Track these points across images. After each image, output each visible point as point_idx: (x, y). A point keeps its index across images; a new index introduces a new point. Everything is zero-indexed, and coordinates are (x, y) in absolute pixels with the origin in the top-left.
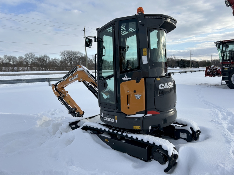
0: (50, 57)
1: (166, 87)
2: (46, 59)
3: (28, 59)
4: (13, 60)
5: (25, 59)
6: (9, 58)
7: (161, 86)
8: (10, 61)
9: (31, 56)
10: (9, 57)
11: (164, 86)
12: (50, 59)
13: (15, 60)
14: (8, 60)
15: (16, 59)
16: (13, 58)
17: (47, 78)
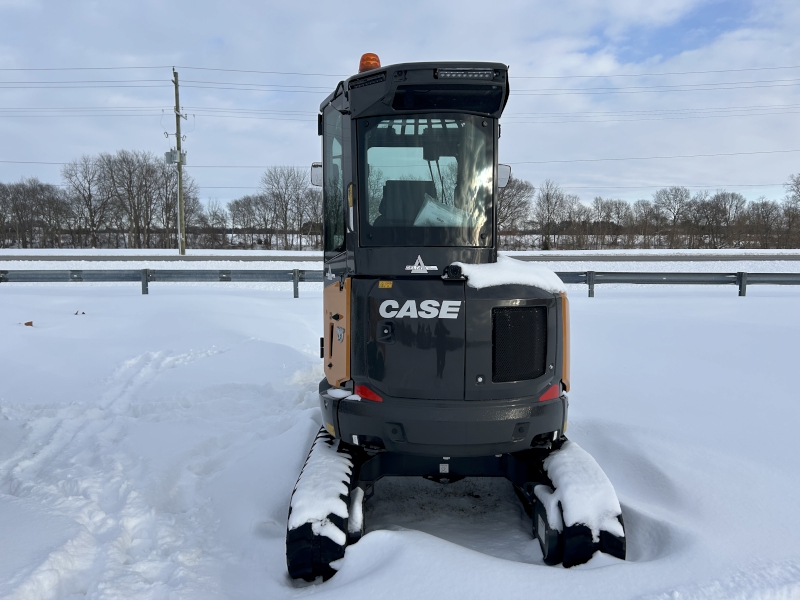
0: (744, 197)
1: (408, 314)
2: (728, 207)
3: (664, 210)
4: (618, 214)
5: (656, 206)
6: (607, 207)
7: (389, 309)
8: (608, 216)
9: (675, 196)
10: (607, 203)
11: (398, 310)
12: (746, 206)
13: (622, 214)
14: (603, 214)
15: (628, 209)
16: (619, 206)
17: (585, 273)
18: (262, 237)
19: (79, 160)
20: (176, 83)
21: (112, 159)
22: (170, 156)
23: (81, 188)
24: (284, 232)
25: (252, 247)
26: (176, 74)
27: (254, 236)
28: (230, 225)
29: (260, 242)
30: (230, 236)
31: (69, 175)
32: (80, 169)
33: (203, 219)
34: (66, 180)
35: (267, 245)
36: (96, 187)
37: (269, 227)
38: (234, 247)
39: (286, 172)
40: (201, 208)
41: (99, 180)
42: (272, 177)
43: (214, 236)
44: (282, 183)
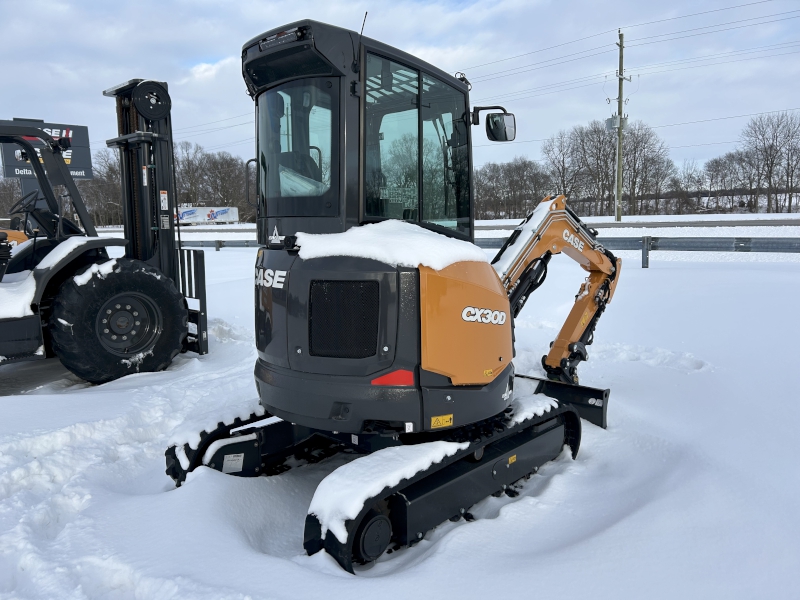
18: (746, 199)
19: (556, 135)
20: (621, 46)
21: (585, 131)
22: (610, 122)
23: (556, 161)
24: (773, 191)
25: (731, 210)
26: (621, 36)
27: (735, 198)
28: (706, 187)
29: (742, 204)
30: (705, 200)
31: (547, 150)
32: (558, 144)
33: (675, 182)
34: (545, 156)
35: (752, 207)
36: (570, 159)
37: (754, 187)
38: (710, 211)
39: (775, 120)
40: (675, 171)
41: (572, 153)
42: (757, 128)
43: (685, 200)
44: (769, 133)
